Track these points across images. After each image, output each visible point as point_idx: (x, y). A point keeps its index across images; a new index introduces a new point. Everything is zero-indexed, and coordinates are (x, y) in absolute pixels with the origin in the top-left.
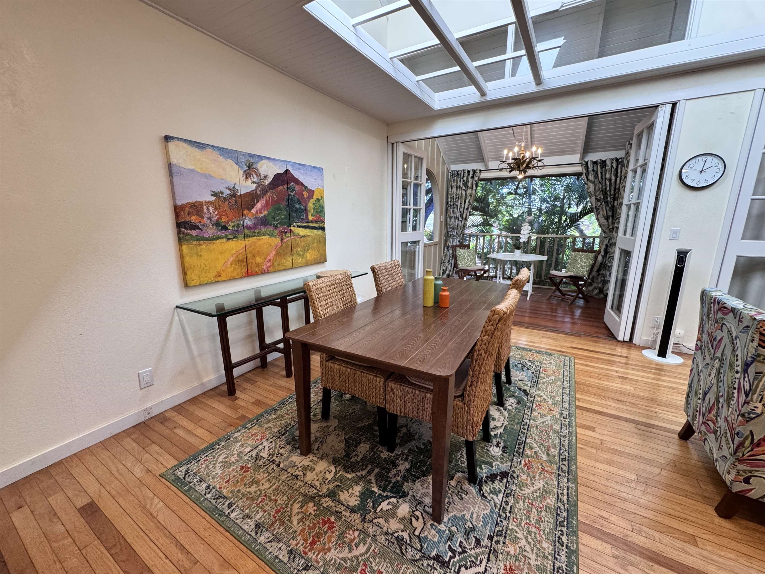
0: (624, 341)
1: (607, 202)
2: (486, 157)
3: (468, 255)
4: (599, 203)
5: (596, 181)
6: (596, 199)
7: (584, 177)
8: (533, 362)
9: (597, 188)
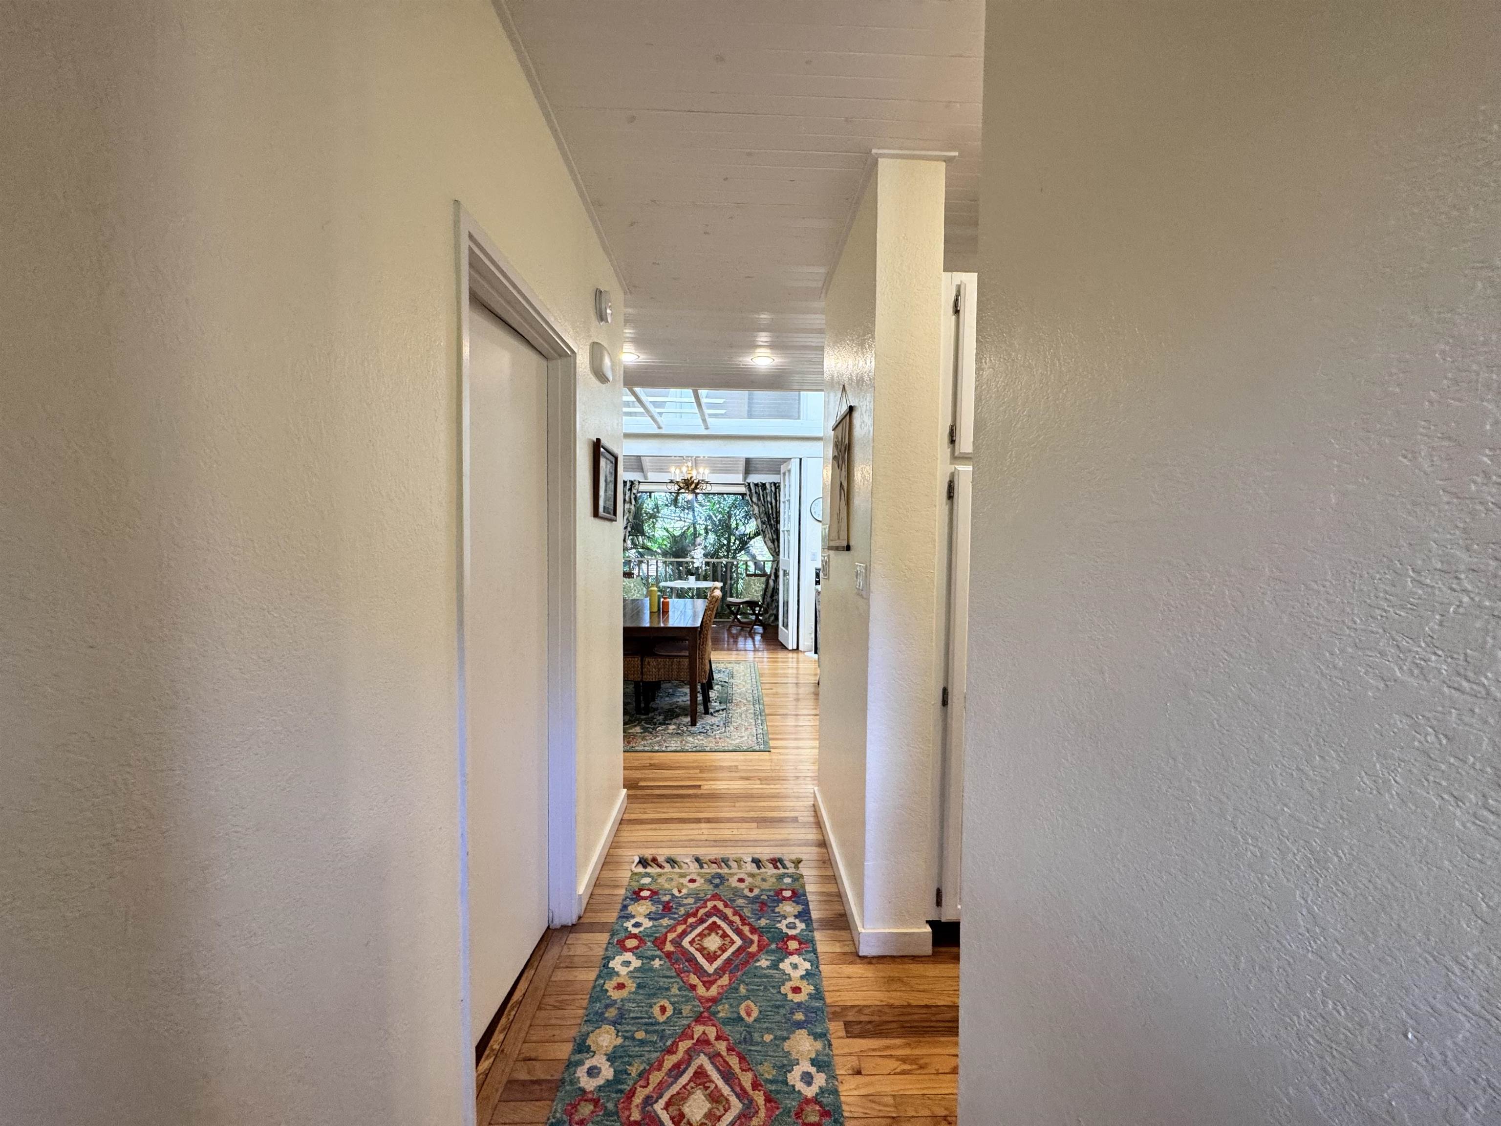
0: (793, 650)
1: (771, 525)
2: (645, 468)
3: (635, 586)
4: (765, 526)
5: (760, 503)
6: (762, 521)
7: (748, 498)
8: (726, 668)
9: (761, 511)
